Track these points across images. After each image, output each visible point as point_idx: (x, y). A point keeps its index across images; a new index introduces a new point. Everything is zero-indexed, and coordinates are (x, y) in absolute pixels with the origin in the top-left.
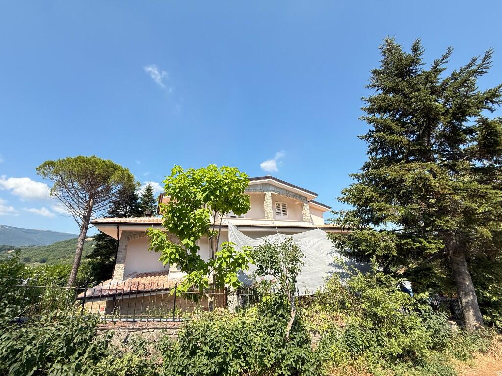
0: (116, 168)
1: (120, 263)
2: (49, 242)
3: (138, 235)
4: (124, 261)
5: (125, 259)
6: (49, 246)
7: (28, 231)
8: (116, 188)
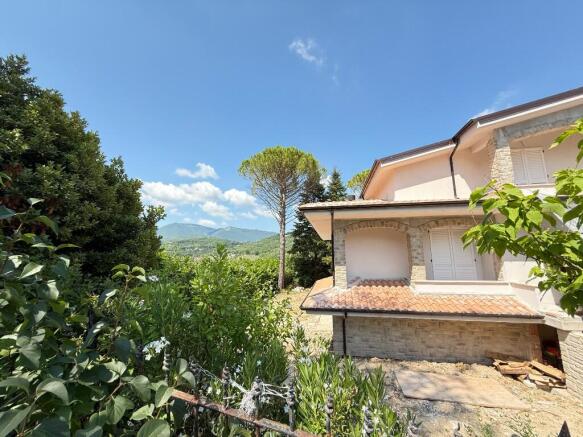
0: (300, 156)
1: (339, 264)
3: (356, 226)
4: (343, 262)
5: (345, 259)
8: (302, 179)
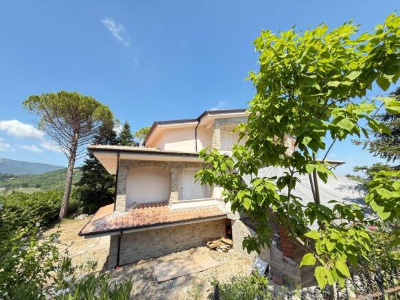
0: (97, 105)
1: (121, 193)
2: (41, 172)
3: (137, 165)
4: (124, 191)
5: (125, 189)
6: (41, 175)
7: (23, 163)
8: (97, 124)
